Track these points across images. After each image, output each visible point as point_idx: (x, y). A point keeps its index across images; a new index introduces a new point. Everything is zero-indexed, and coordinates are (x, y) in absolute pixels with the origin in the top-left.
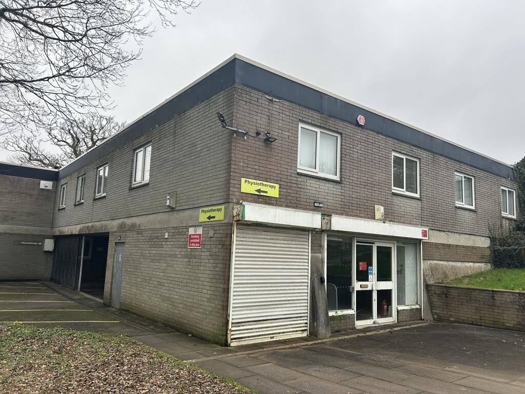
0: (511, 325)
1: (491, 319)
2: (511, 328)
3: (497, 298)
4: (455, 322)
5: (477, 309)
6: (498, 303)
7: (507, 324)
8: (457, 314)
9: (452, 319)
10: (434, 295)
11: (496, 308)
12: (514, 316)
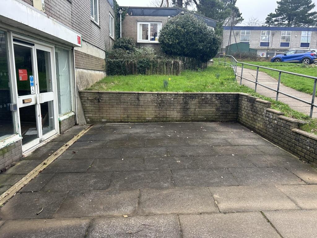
0: (151, 119)
1: (136, 116)
2: (150, 121)
3: (141, 99)
4: (107, 122)
5: (125, 109)
6: (142, 103)
7: (148, 118)
8: (108, 116)
9: (103, 120)
10: (87, 101)
11: (141, 107)
12: (153, 112)
